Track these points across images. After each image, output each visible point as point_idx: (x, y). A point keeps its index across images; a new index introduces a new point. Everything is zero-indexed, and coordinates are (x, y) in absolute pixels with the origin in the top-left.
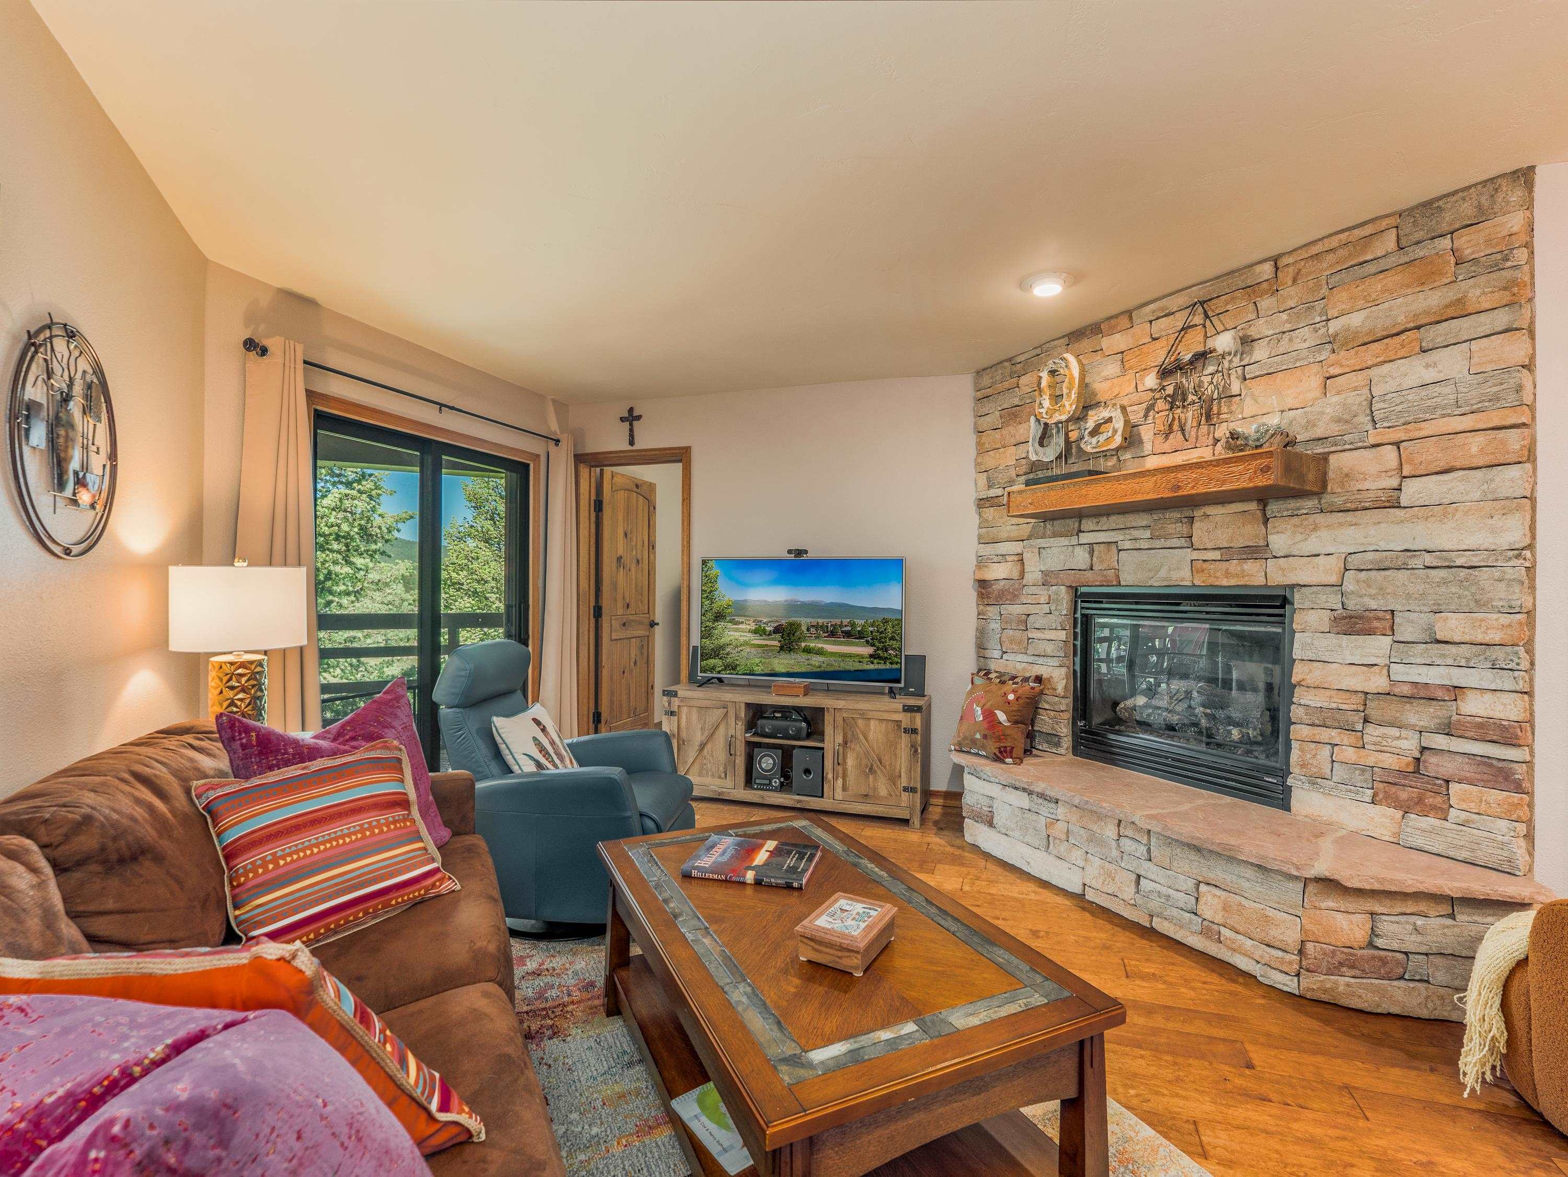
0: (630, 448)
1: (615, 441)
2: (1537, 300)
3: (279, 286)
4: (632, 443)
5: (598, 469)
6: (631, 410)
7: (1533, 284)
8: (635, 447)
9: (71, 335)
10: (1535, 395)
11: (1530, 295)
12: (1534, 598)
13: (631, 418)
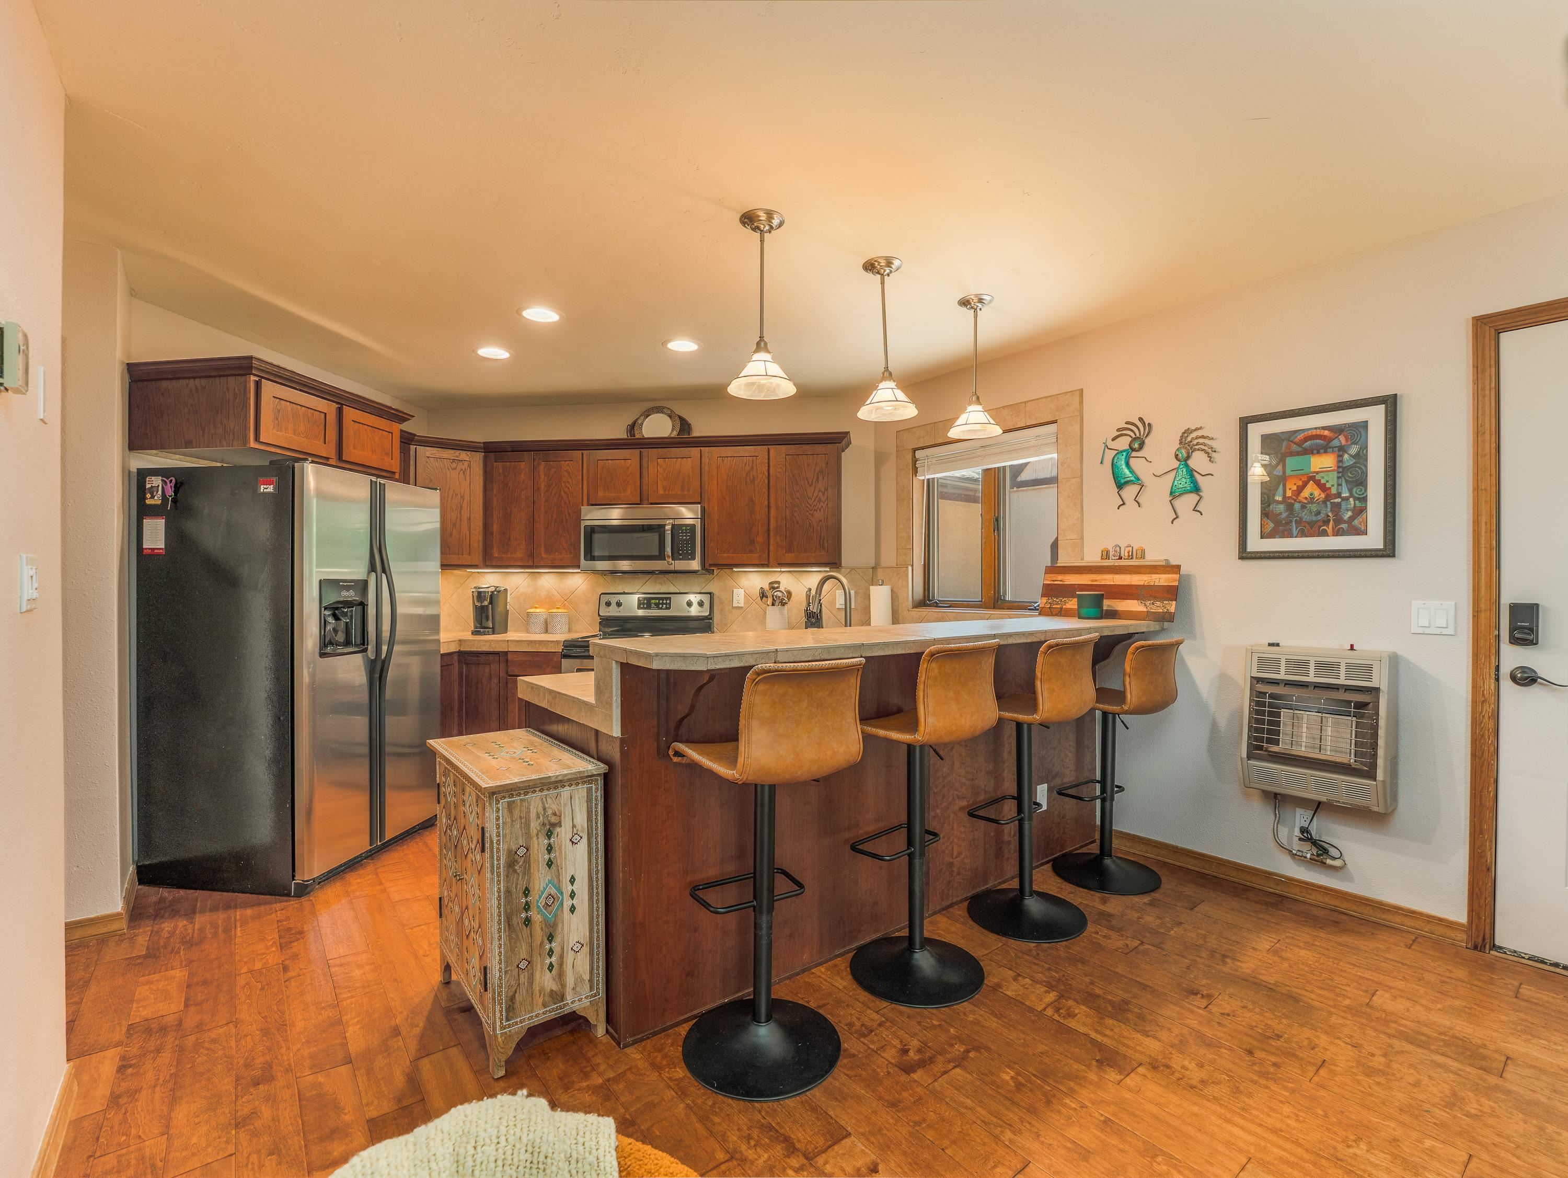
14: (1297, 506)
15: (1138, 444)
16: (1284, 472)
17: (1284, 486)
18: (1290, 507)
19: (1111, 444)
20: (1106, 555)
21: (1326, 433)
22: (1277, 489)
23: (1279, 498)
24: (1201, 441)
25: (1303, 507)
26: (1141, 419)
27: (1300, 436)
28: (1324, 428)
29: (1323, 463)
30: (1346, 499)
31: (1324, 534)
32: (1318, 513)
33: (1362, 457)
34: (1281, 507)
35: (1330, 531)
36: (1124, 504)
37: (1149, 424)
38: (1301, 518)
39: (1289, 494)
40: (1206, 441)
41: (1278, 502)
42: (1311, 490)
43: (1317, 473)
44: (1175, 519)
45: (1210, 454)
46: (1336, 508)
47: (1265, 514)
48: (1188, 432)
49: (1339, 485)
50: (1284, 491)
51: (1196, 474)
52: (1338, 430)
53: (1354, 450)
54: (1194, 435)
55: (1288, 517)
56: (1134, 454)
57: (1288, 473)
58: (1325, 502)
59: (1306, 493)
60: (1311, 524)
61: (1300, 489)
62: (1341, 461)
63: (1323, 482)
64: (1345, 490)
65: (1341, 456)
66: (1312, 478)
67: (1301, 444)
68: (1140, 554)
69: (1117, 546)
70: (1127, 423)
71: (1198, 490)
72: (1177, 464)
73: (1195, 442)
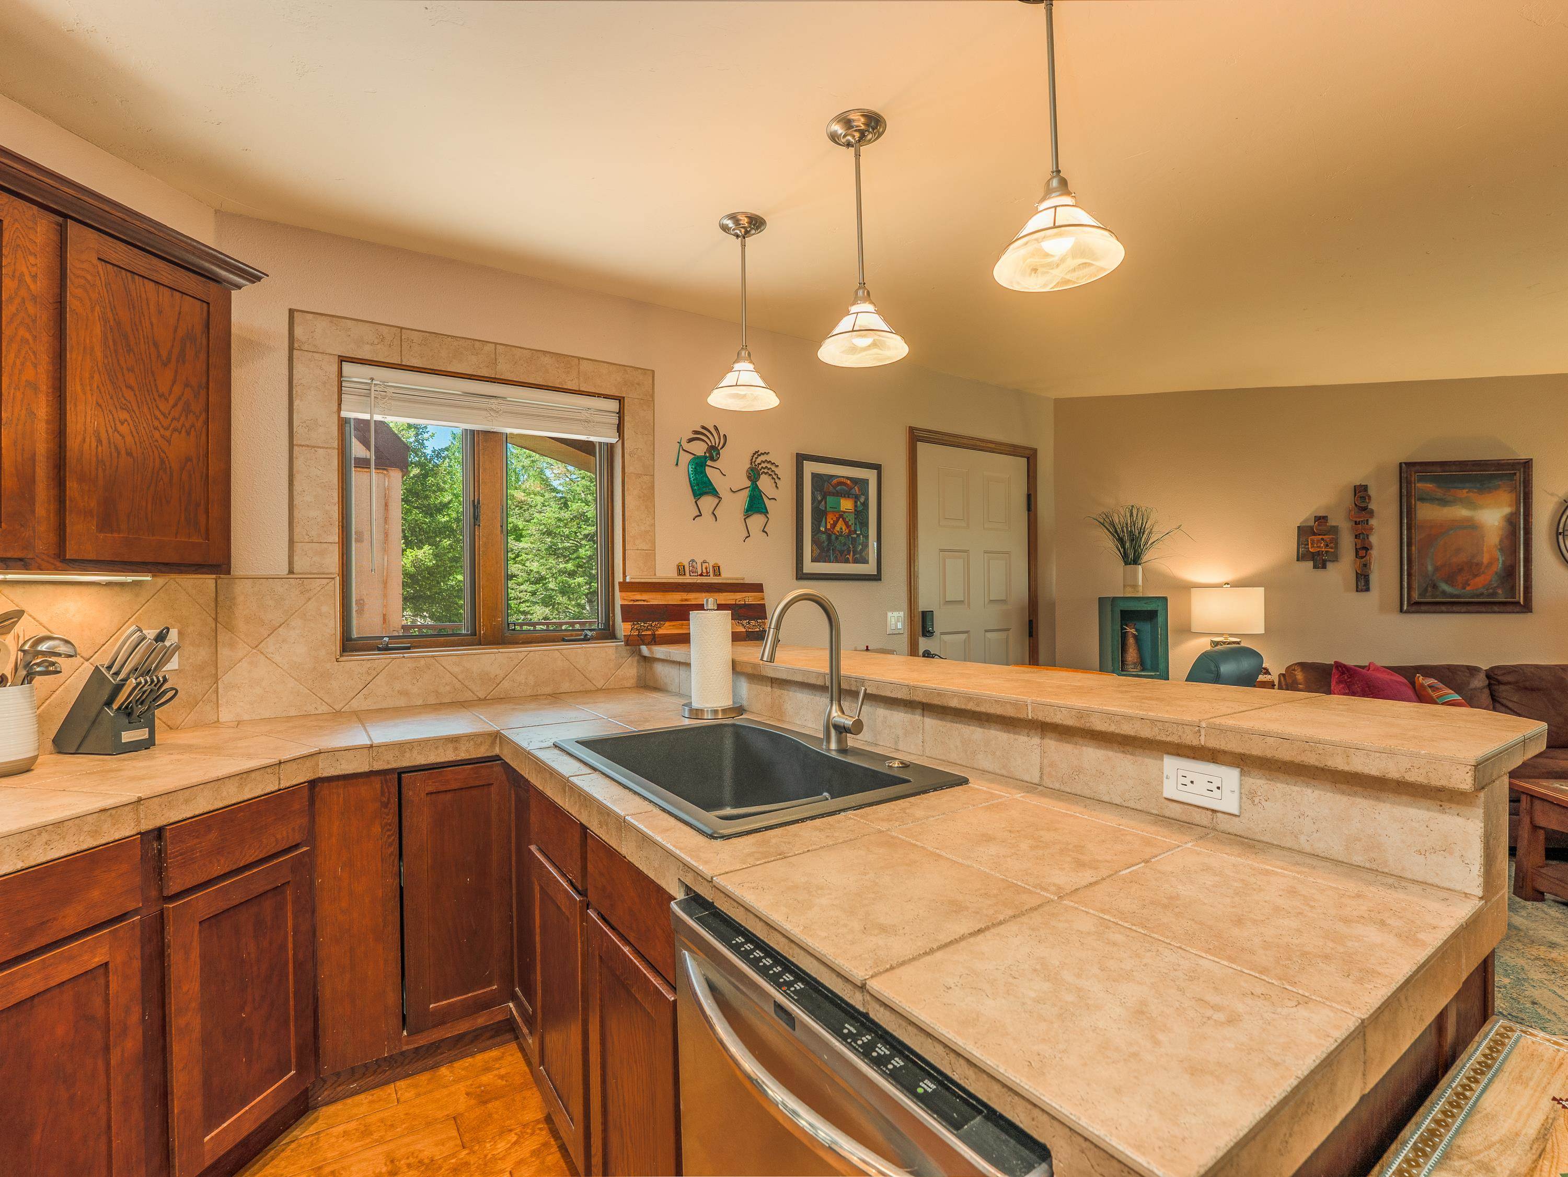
14: (833, 537)
15: (713, 453)
16: (826, 507)
17: (826, 519)
18: (829, 536)
19: (686, 446)
20: (681, 570)
21: (849, 482)
22: (821, 521)
23: (822, 529)
24: (769, 466)
25: (837, 538)
26: (716, 428)
27: (835, 481)
28: (848, 478)
29: (846, 505)
30: (859, 536)
31: (847, 561)
32: (845, 544)
33: (865, 505)
34: (824, 536)
35: (851, 559)
36: (700, 515)
37: (725, 435)
38: (836, 547)
39: (829, 527)
40: (773, 468)
41: (823, 533)
42: (840, 525)
43: (844, 512)
44: (747, 537)
45: (775, 478)
46: (854, 540)
47: (815, 541)
48: (757, 454)
49: (855, 524)
50: (826, 523)
51: (764, 496)
52: (855, 481)
53: (862, 500)
54: (763, 458)
55: (828, 545)
56: (709, 463)
57: (828, 509)
58: (848, 536)
59: (838, 528)
60: (841, 552)
61: (834, 525)
62: (856, 506)
63: (847, 520)
64: (858, 528)
65: (856, 502)
66: (841, 516)
67: (834, 487)
68: (717, 570)
69: (693, 561)
70: (703, 428)
71: (765, 512)
72: (748, 483)
73: (764, 465)
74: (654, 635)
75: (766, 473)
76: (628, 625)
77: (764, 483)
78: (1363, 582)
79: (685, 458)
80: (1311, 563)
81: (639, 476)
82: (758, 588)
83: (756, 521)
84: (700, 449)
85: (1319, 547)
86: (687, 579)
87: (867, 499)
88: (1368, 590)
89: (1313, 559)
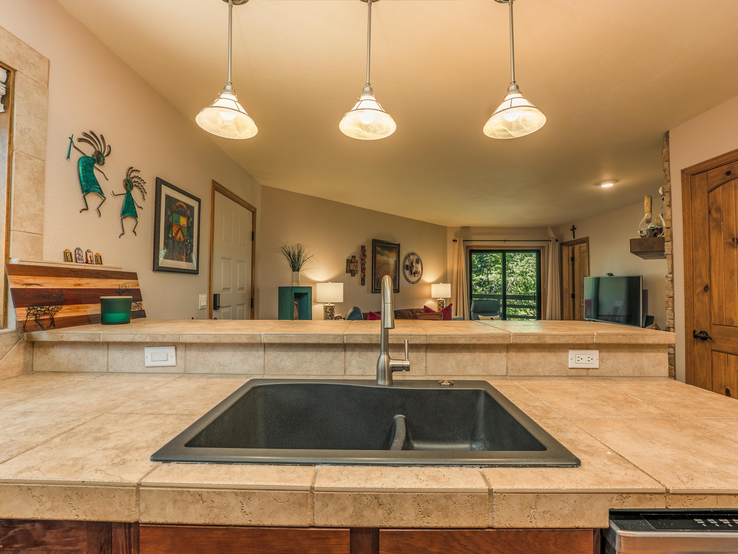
0: (574, 239)
1: (569, 238)
2: (671, 180)
3: (460, 226)
4: (574, 238)
5: (573, 246)
6: (573, 226)
7: (670, 174)
8: (575, 239)
9: (413, 254)
10: (671, 215)
11: (669, 179)
12: (674, 292)
13: (574, 229)
15: (100, 158)
16: (172, 221)
17: (172, 229)
18: (174, 242)
19: (77, 144)
20: (67, 256)
21: (185, 206)
22: (170, 229)
23: (170, 236)
24: (140, 181)
25: (177, 243)
26: (103, 137)
27: (178, 204)
28: (184, 203)
29: (183, 221)
30: (188, 243)
32: (182, 248)
33: (192, 223)
34: (171, 241)
35: (184, 259)
36: (87, 209)
37: (109, 146)
38: (177, 250)
39: (174, 235)
41: (170, 238)
42: (180, 234)
43: (182, 226)
44: (122, 234)
45: (143, 192)
46: (186, 246)
48: (132, 169)
49: (187, 235)
50: (172, 232)
51: (135, 204)
52: (188, 207)
53: (191, 220)
54: (135, 174)
55: (172, 247)
56: (96, 165)
57: (174, 222)
58: (184, 242)
59: (178, 237)
60: (180, 254)
61: (176, 234)
62: (188, 223)
63: (183, 232)
64: (188, 239)
65: (188, 221)
66: (180, 228)
67: (178, 207)
68: (99, 260)
69: (79, 249)
70: (92, 133)
71: (135, 216)
72: (125, 191)
73: (136, 180)
74: (52, 319)
75: (137, 186)
76: (23, 311)
77: (136, 193)
78: (363, 282)
79: (76, 156)
80: (350, 274)
81: (29, 157)
82: (133, 276)
83: (129, 222)
84: (89, 151)
85: (353, 268)
86: (73, 265)
87: (193, 220)
88: (364, 285)
89: (351, 272)
